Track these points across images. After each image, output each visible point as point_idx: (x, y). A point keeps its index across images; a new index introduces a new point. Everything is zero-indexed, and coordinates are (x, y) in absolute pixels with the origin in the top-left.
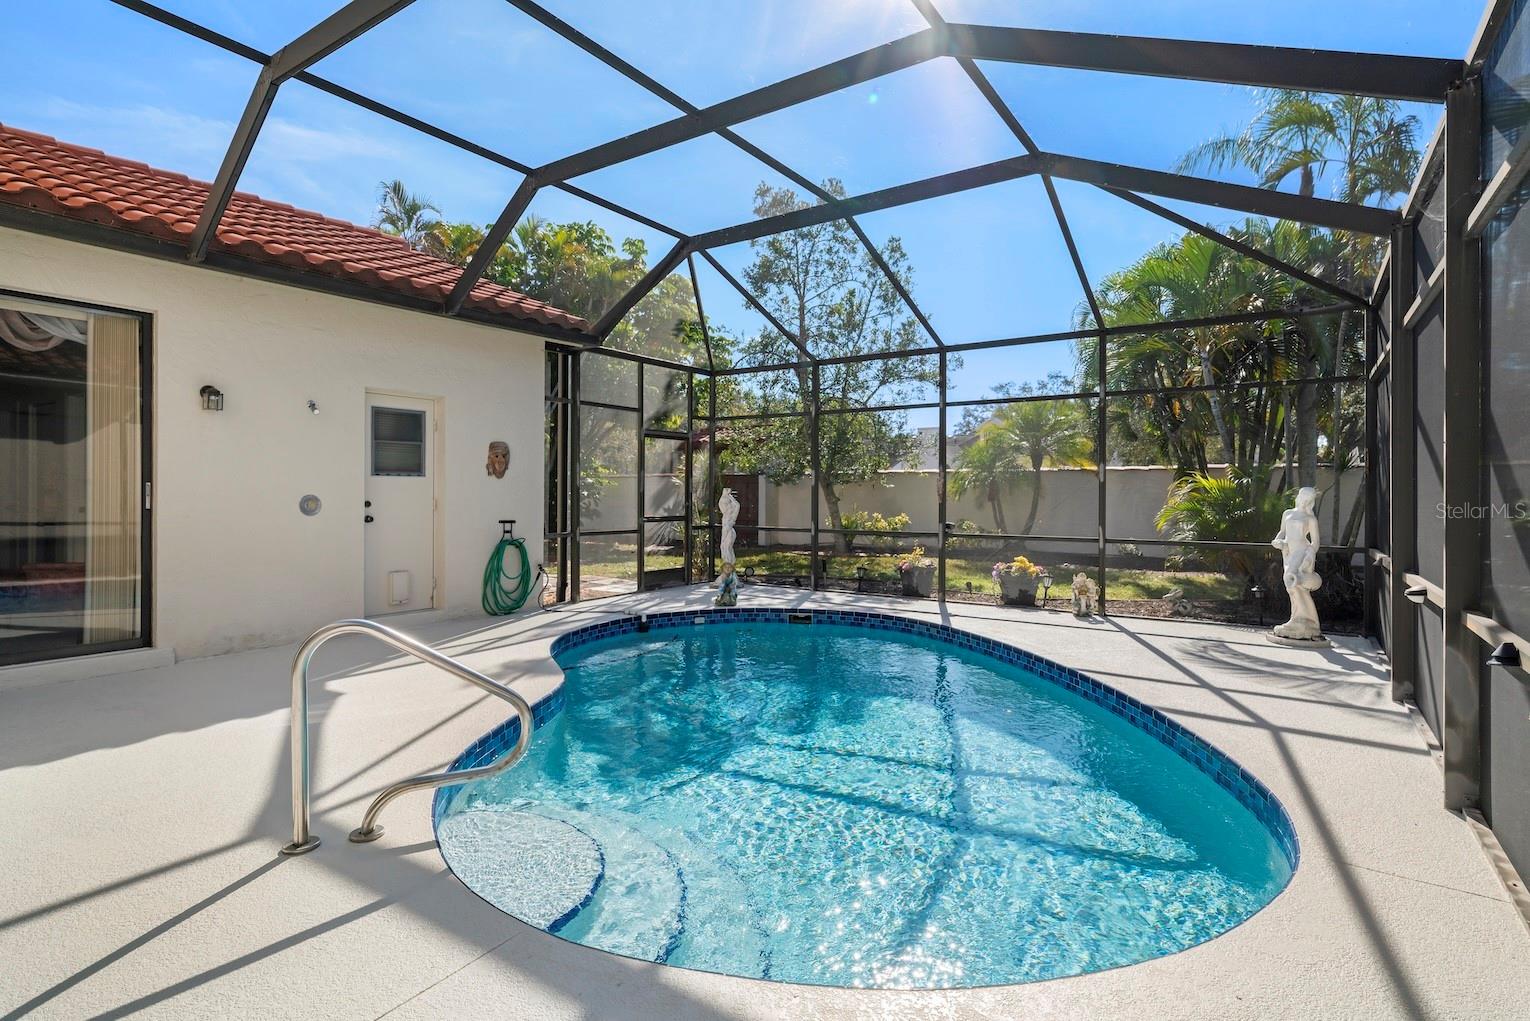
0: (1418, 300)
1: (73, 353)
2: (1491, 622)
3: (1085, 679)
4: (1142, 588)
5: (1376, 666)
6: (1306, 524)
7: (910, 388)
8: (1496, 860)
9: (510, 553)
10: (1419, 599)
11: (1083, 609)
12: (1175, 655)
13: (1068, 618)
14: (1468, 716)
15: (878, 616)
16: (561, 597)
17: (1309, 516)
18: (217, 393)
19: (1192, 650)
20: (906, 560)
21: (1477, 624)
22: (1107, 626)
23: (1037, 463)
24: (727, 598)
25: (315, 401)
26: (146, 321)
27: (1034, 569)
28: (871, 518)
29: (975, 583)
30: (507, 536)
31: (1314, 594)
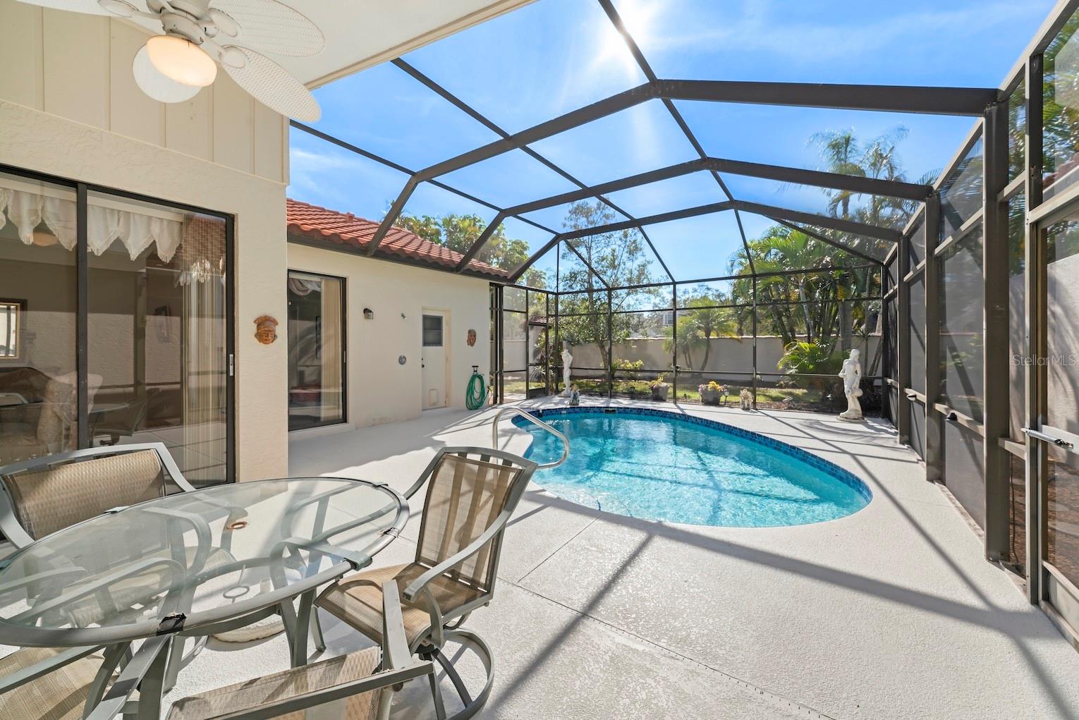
0: (911, 273)
1: (316, 295)
2: (946, 407)
3: (761, 436)
4: (768, 396)
5: (889, 430)
6: (855, 366)
7: (643, 298)
8: (948, 495)
9: (477, 381)
10: (913, 399)
11: (746, 406)
12: (798, 426)
13: (739, 410)
14: (936, 443)
15: (649, 410)
16: (495, 402)
17: (856, 362)
18: (371, 311)
19: (806, 424)
20: (655, 383)
21: (940, 407)
22: (759, 414)
23: (708, 334)
24: (575, 402)
25: (404, 313)
26: (343, 281)
27: (719, 387)
28: (623, 363)
29: (688, 394)
30: (475, 373)
31: (859, 398)
